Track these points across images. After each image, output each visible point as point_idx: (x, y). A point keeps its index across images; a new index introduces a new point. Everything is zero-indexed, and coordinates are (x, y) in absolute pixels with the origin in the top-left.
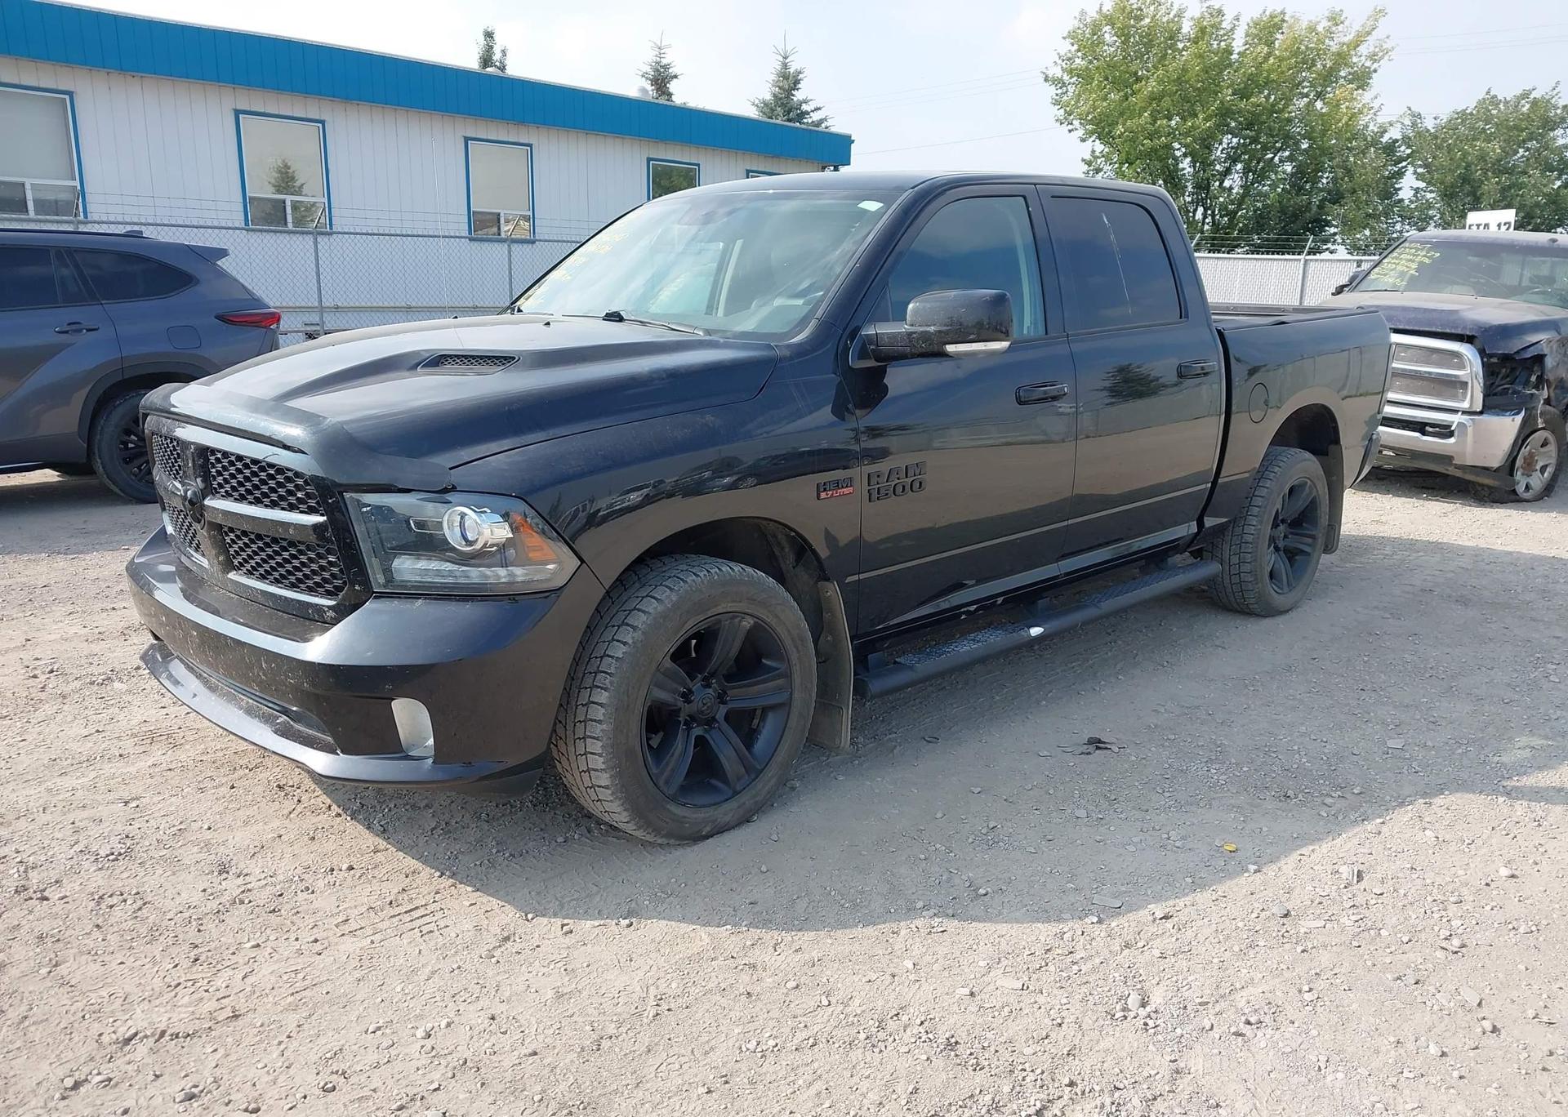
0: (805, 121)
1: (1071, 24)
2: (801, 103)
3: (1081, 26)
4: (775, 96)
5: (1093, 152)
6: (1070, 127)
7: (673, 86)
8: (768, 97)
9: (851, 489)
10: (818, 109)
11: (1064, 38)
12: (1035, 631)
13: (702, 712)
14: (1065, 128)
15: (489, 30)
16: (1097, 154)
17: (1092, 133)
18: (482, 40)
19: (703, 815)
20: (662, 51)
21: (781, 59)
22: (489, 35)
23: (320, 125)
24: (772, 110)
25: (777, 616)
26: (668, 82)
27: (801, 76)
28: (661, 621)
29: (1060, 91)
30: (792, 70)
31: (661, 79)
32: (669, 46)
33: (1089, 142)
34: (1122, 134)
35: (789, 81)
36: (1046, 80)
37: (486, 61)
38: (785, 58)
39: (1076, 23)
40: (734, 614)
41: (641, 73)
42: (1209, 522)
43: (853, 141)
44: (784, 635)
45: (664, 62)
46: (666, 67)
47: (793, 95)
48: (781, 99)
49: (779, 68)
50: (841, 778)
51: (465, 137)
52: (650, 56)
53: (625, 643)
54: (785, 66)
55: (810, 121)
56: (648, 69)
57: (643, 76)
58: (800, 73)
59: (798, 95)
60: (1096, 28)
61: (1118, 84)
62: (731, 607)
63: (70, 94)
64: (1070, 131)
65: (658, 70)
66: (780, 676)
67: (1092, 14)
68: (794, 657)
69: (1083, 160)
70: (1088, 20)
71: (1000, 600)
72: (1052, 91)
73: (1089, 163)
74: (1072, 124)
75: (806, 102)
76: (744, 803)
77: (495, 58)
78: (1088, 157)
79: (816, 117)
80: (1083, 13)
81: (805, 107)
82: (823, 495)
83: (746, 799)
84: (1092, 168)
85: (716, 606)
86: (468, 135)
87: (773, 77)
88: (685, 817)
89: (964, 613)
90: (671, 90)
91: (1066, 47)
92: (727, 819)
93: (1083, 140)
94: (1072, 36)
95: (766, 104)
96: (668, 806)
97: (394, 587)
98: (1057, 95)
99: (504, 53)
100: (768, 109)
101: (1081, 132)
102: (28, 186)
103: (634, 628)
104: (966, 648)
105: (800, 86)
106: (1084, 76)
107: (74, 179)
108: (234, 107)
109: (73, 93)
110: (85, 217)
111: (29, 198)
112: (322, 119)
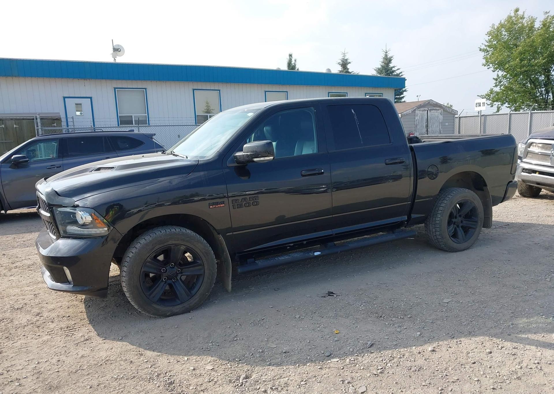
0: (394, 74)
1: (489, 29)
2: (392, 68)
3: (493, 29)
4: (382, 66)
5: (498, 75)
6: (488, 67)
7: (349, 66)
8: (380, 67)
9: (223, 205)
10: (398, 69)
11: (486, 35)
12: (316, 254)
13: (170, 276)
14: (486, 67)
15: (291, 54)
16: (500, 76)
17: (496, 68)
18: (288, 58)
19: (167, 309)
20: (345, 55)
21: (385, 54)
22: (291, 55)
23: (219, 91)
24: (381, 71)
25: (194, 245)
26: (347, 65)
27: (392, 58)
28: (145, 246)
29: (486, 54)
30: (389, 57)
31: (344, 64)
32: (347, 53)
33: (496, 72)
34: (508, 68)
35: (388, 60)
36: (480, 50)
37: (289, 64)
38: (386, 53)
39: (491, 29)
40: (176, 245)
41: (338, 63)
42: (413, 216)
43: (406, 80)
44: (199, 252)
45: (346, 58)
46: (346, 60)
47: (389, 65)
48: (384, 67)
49: (384, 56)
50: (232, 300)
51: (265, 91)
52: (341, 57)
53: (133, 253)
54: (386, 55)
55: (396, 73)
56: (340, 61)
57: (338, 64)
58: (392, 57)
59: (391, 65)
60: (498, 30)
61: (509, 49)
62: (174, 242)
63: (146, 89)
64: (488, 68)
65: (343, 61)
66: (200, 265)
67: (497, 24)
68: (204, 259)
69: (494, 79)
70: (496, 28)
71: (305, 242)
72: (483, 54)
73: (496, 80)
74: (489, 66)
75: (394, 67)
76: (185, 306)
77: (292, 63)
78: (496, 77)
79: (398, 72)
80: (493, 25)
81: (393, 69)
82: (211, 207)
83: (186, 305)
84: (498, 81)
85: (168, 242)
86: (266, 90)
87: (382, 60)
88: (160, 309)
89: (288, 246)
90: (348, 68)
91: (487, 38)
92: (177, 311)
93: (494, 71)
94: (489, 34)
95: (379, 69)
96: (153, 305)
97: (67, 234)
98: (485, 55)
99: (295, 60)
100: (379, 71)
101: (492, 69)
102: (133, 117)
103: (136, 248)
104: (284, 258)
105: (392, 62)
106: (495, 48)
107: (146, 114)
108: (193, 88)
109: (146, 88)
110: (149, 125)
111: (133, 120)
112: (219, 89)
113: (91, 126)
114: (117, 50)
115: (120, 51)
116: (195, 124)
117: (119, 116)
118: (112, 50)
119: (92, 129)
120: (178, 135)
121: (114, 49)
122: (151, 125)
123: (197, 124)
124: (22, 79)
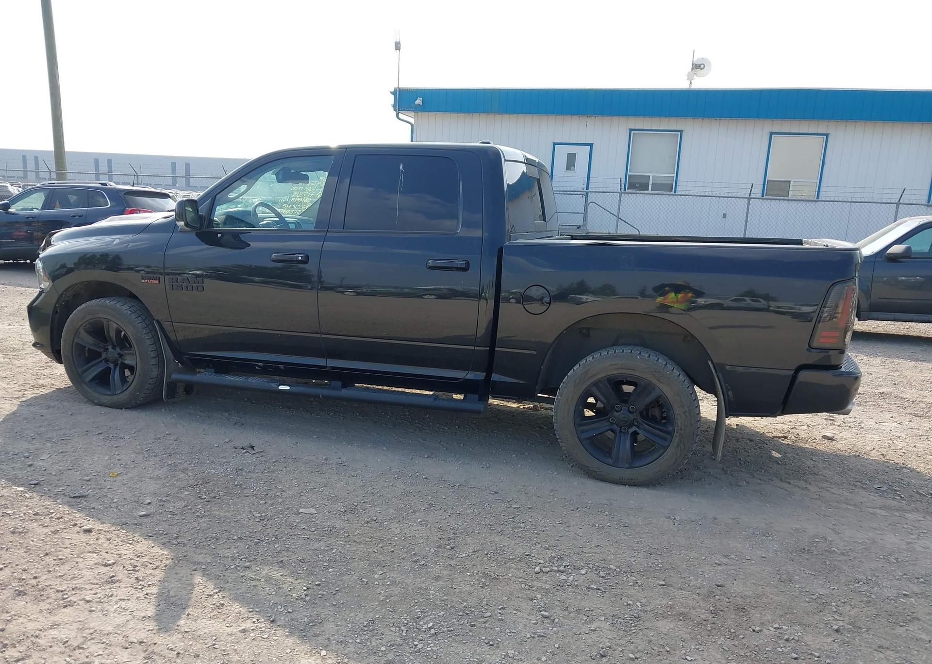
9: (157, 281)
23: (825, 137)
42: (499, 377)
82: (143, 281)
89: (256, 365)
107: (674, 173)
108: (771, 131)
109: (682, 131)
110: (675, 192)
111: (650, 183)
112: (828, 132)
113: (583, 189)
114: (697, 67)
115: (702, 69)
116: (761, 197)
117: (629, 175)
118: (691, 66)
119: (582, 193)
120: (724, 214)
121: (693, 64)
122: (678, 192)
123: (765, 197)
124: (506, 117)
